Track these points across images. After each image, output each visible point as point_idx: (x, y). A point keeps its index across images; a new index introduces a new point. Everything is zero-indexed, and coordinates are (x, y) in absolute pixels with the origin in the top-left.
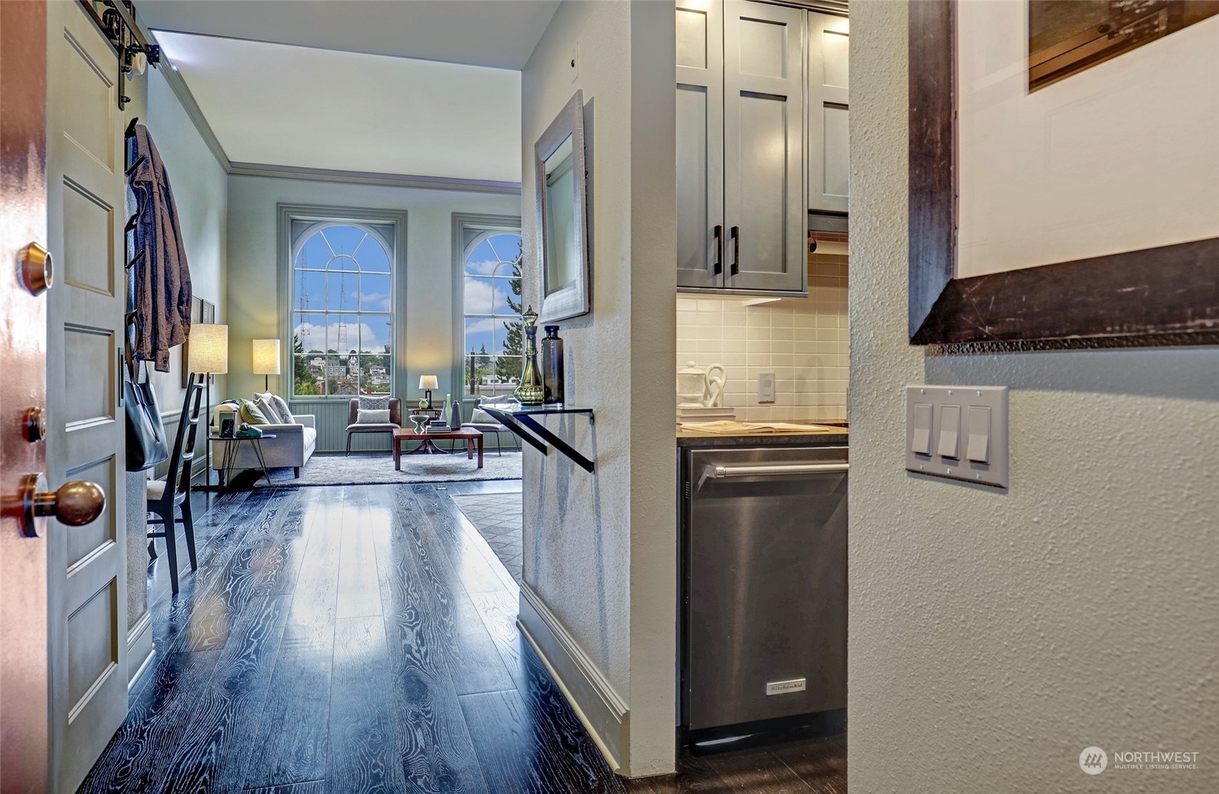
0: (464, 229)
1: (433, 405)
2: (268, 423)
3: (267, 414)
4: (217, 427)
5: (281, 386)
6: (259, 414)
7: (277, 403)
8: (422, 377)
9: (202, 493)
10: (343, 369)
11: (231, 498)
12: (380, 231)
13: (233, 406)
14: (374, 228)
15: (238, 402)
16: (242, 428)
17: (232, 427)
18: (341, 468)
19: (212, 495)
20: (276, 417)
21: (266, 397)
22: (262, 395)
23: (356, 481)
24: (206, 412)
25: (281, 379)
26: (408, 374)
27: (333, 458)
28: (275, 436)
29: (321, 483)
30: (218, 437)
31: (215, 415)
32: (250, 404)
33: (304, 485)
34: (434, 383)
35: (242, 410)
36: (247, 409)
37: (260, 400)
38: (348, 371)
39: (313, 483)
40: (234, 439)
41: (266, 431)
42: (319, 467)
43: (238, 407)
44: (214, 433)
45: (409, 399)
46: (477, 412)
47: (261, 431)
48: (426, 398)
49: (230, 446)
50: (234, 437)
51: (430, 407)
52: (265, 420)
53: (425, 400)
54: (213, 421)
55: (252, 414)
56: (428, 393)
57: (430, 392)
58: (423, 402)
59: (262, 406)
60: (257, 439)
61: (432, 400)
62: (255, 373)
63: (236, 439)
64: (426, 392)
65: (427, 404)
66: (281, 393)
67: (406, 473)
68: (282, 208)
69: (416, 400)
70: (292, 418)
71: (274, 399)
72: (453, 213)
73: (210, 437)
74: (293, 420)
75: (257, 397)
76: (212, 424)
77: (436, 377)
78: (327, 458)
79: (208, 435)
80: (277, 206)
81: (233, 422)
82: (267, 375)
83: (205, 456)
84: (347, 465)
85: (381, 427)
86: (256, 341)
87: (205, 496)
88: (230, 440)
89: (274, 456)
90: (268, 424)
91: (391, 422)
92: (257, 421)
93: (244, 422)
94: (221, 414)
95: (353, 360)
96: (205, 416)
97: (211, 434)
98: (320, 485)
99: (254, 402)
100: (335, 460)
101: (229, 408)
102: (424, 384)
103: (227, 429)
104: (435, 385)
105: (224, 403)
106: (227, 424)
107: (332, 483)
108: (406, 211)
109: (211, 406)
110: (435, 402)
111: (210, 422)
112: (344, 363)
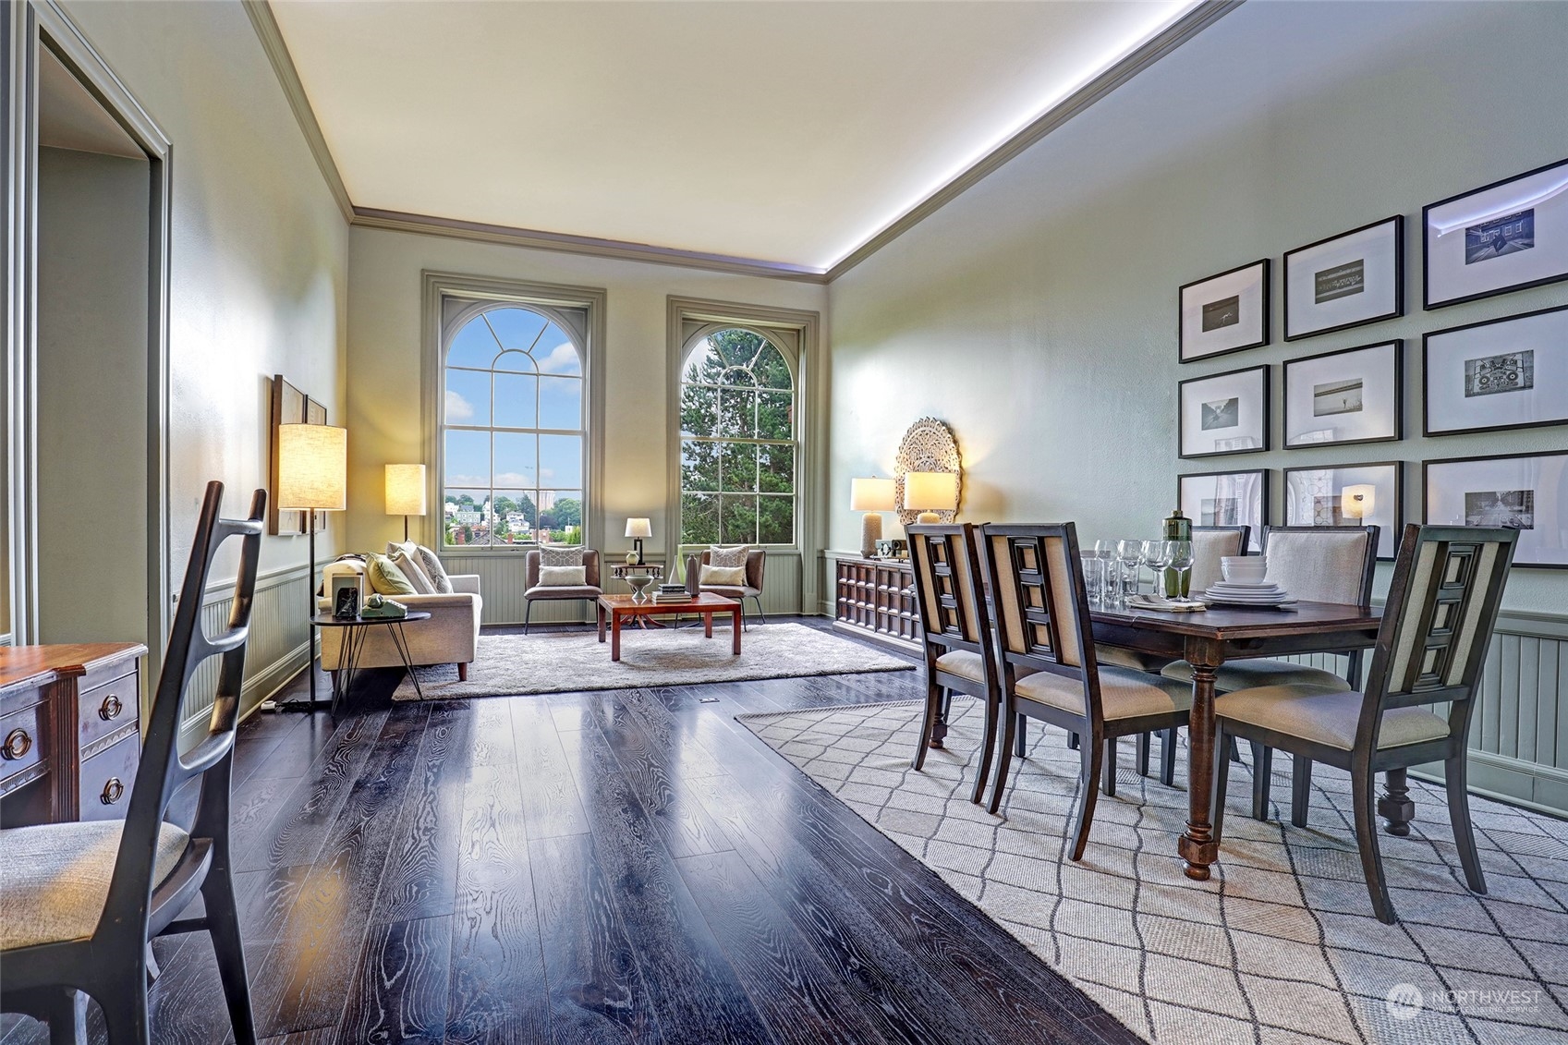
0: (684, 319)
1: (644, 560)
2: (415, 591)
3: (412, 576)
4: (328, 600)
5: (426, 533)
6: (399, 576)
7: (426, 558)
8: (629, 520)
9: (301, 715)
10: (478, 515)
11: (354, 729)
12: (567, 317)
13: (356, 565)
14: (558, 312)
15: (363, 557)
16: (373, 604)
17: (355, 601)
18: (526, 657)
19: (319, 716)
20: (426, 580)
21: (409, 549)
22: (402, 546)
23: (562, 686)
24: (309, 572)
25: (426, 522)
26: (607, 515)
27: (506, 637)
28: (427, 615)
29: (505, 691)
30: (330, 620)
31: (325, 579)
32: (384, 559)
33: (478, 696)
34: (646, 529)
35: (371, 570)
36: (380, 569)
37: (402, 554)
38: (482, 518)
39: (493, 691)
40: (358, 624)
41: (413, 606)
42: (492, 655)
43: (364, 565)
44: (325, 610)
45: (608, 550)
46: (707, 570)
47: (405, 607)
48: (635, 549)
49: (350, 637)
50: (359, 619)
51: (641, 562)
52: (410, 588)
53: (634, 552)
54: (322, 588)
55: (389, 578)
56: (638, 543)
57: (641, 541)
58: (633, 555)
59: (403, 564)
60: (399, 622)
61: (643, 552)
62: (388, 513)
63: (362, 624)
64: (636, 541)
65: (637, 559)
66: (426, 542)
67: (632, 667)
68: (430, 278)
69: (621, 551)
70: (448, 581)
71: (421, 552)
72: (668, 296)
73: (317, 619)
74: (449, 586)
75: (393, 549)
76: (321, 594)
77: (648, 520)
78: (497, 637)
79: (312, 614)
80: (422, 275)
81: (356, 592)
82: (406, 517)
83: (308, 643)
84: (533, 652)
85: (574, 591)
86: (390, 466)
87: (309, 719)
88: (352, 625)
89: (423, 645)
90: (415, 595)
91: (588, 585)
92: (397, 589)
93: (376, 592)
94: (335, 580)
95: (488, 506)
96: (309, 579)
97: (318, 612)
98: (505, 695)
99: (390, 557)
100: (510, 641)
101: (349, 567)
102: (633, 530)
103: (345, 603)
104: (647, 533)
105: (341, 559)
106: (346, 594)
107: (522, 690)
108: (605, 290)
109: (320, 564)
110: (647, 555)
111: (317, 590)
112: (478, 508)
